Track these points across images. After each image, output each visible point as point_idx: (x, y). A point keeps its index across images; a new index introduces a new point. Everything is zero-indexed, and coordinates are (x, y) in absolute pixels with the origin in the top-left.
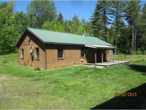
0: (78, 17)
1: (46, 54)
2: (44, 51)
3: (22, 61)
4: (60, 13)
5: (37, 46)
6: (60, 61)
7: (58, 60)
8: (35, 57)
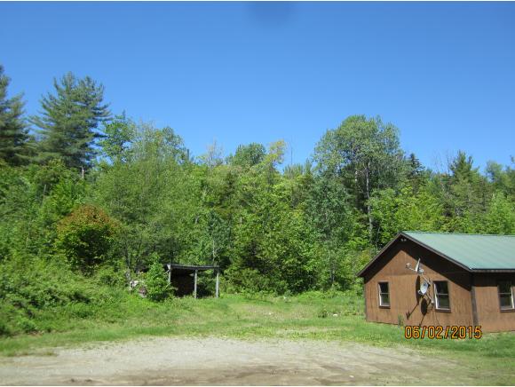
0: (470, 158)
1: (473, 298)
2: (469, 289)
3: (383, 314)
4: (412, 156)
5: (441, 278)
6: (507, 315)
7: (502, 312)
8: (434, 304)
